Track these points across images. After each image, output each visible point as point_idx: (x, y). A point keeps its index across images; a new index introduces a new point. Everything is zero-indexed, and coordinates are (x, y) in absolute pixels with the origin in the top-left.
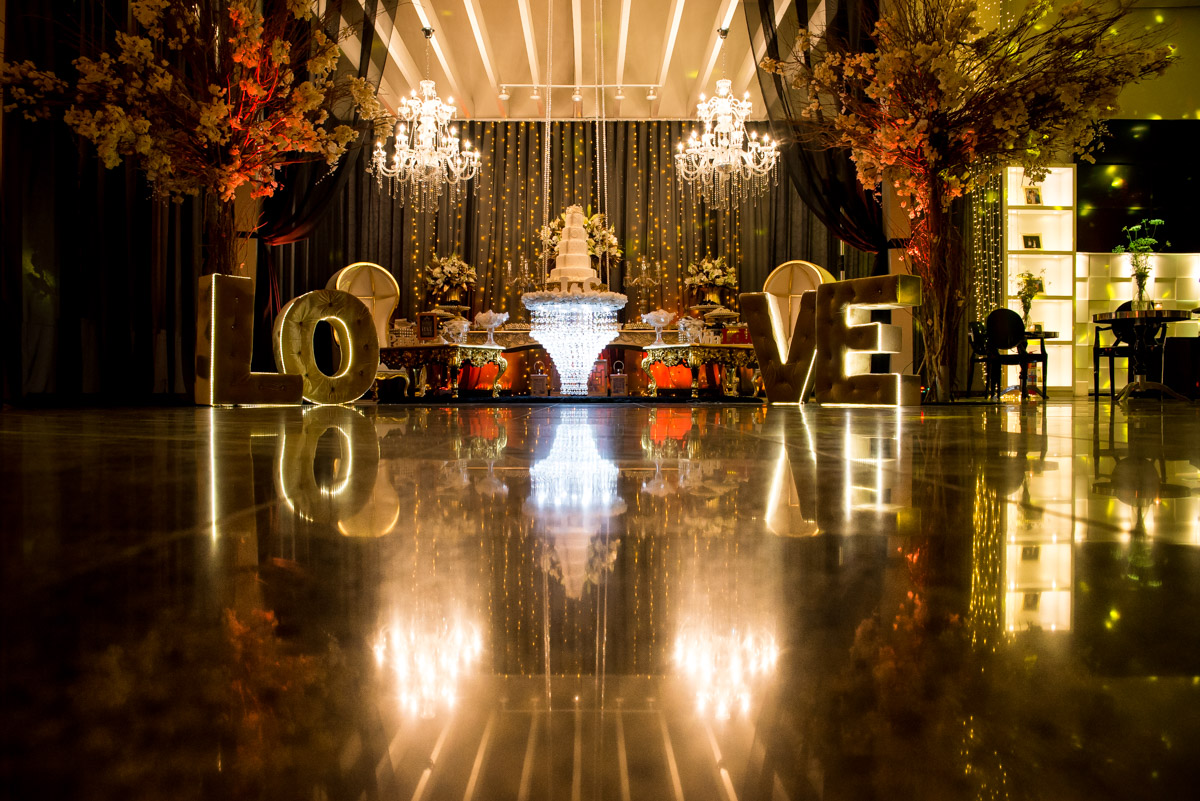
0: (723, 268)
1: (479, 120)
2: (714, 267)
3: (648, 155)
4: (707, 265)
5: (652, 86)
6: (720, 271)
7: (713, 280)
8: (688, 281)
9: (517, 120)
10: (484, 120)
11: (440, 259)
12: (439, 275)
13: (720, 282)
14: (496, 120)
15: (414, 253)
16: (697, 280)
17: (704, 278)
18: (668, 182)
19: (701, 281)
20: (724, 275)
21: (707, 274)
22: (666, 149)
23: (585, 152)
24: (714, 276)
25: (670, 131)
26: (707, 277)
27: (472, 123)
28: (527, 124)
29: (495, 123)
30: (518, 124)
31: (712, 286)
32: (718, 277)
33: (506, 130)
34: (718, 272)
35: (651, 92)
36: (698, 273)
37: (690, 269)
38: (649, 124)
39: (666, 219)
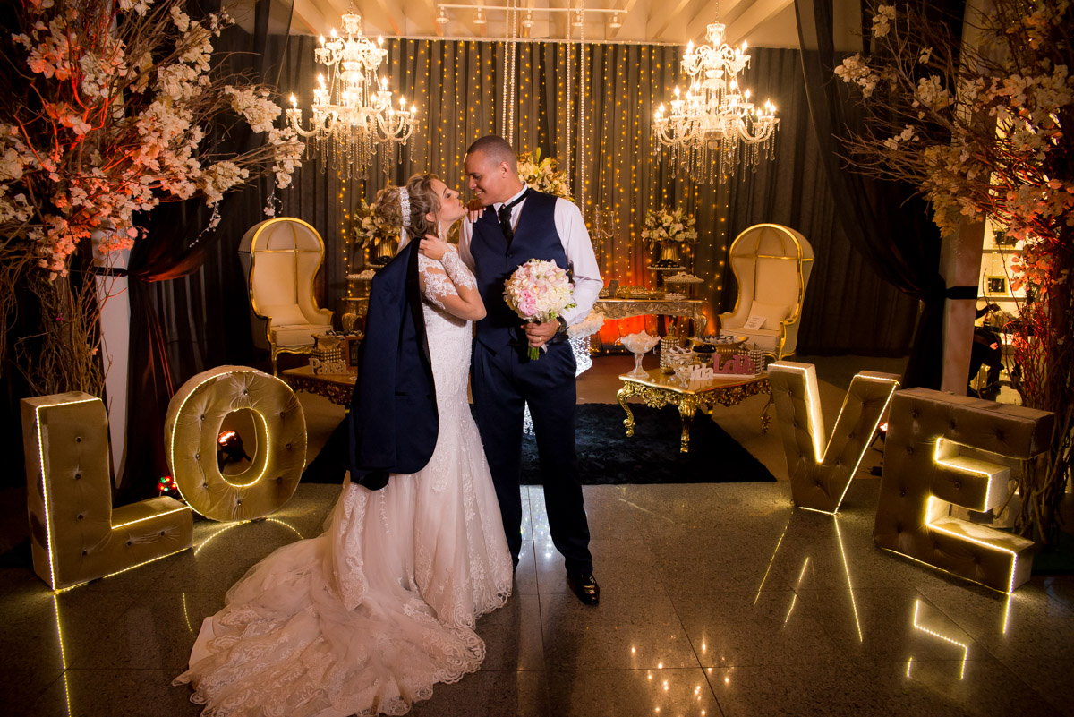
0: (684, 222)
1: (411, 37)
2: (675, 221)
3: (603, 83)
4: (667, 219)
5: (616, 12)
6: (681, 225)
7: (674, 236)
8: (645, 234)
9: (454, 39)
10: (417, 38)
11: (369, 205)
12: (369, 227)
13: (680, 237)
14: (431, 38)
15: (340, 191)
16: (655, 234)
17: (663, 233)
18: (623, 115)
19: (660, 236)
20: (685, 230)
21: (667, 229)
22: (622, 78)
23: (532, 79)
24: (675, 231)
25: (627, 56)
26: (667, 232)
27: (404, 42)
28: (467, 44)
29: (430, 42)
30: (456, 43)
31: (671, 242)
32: (678, 232)
33: (443, 51)
34: (679, 227)
35: (615, 19)
36: (657, 227)
37: (648, 222)
38: (604, 47)
39: (620, 158)
